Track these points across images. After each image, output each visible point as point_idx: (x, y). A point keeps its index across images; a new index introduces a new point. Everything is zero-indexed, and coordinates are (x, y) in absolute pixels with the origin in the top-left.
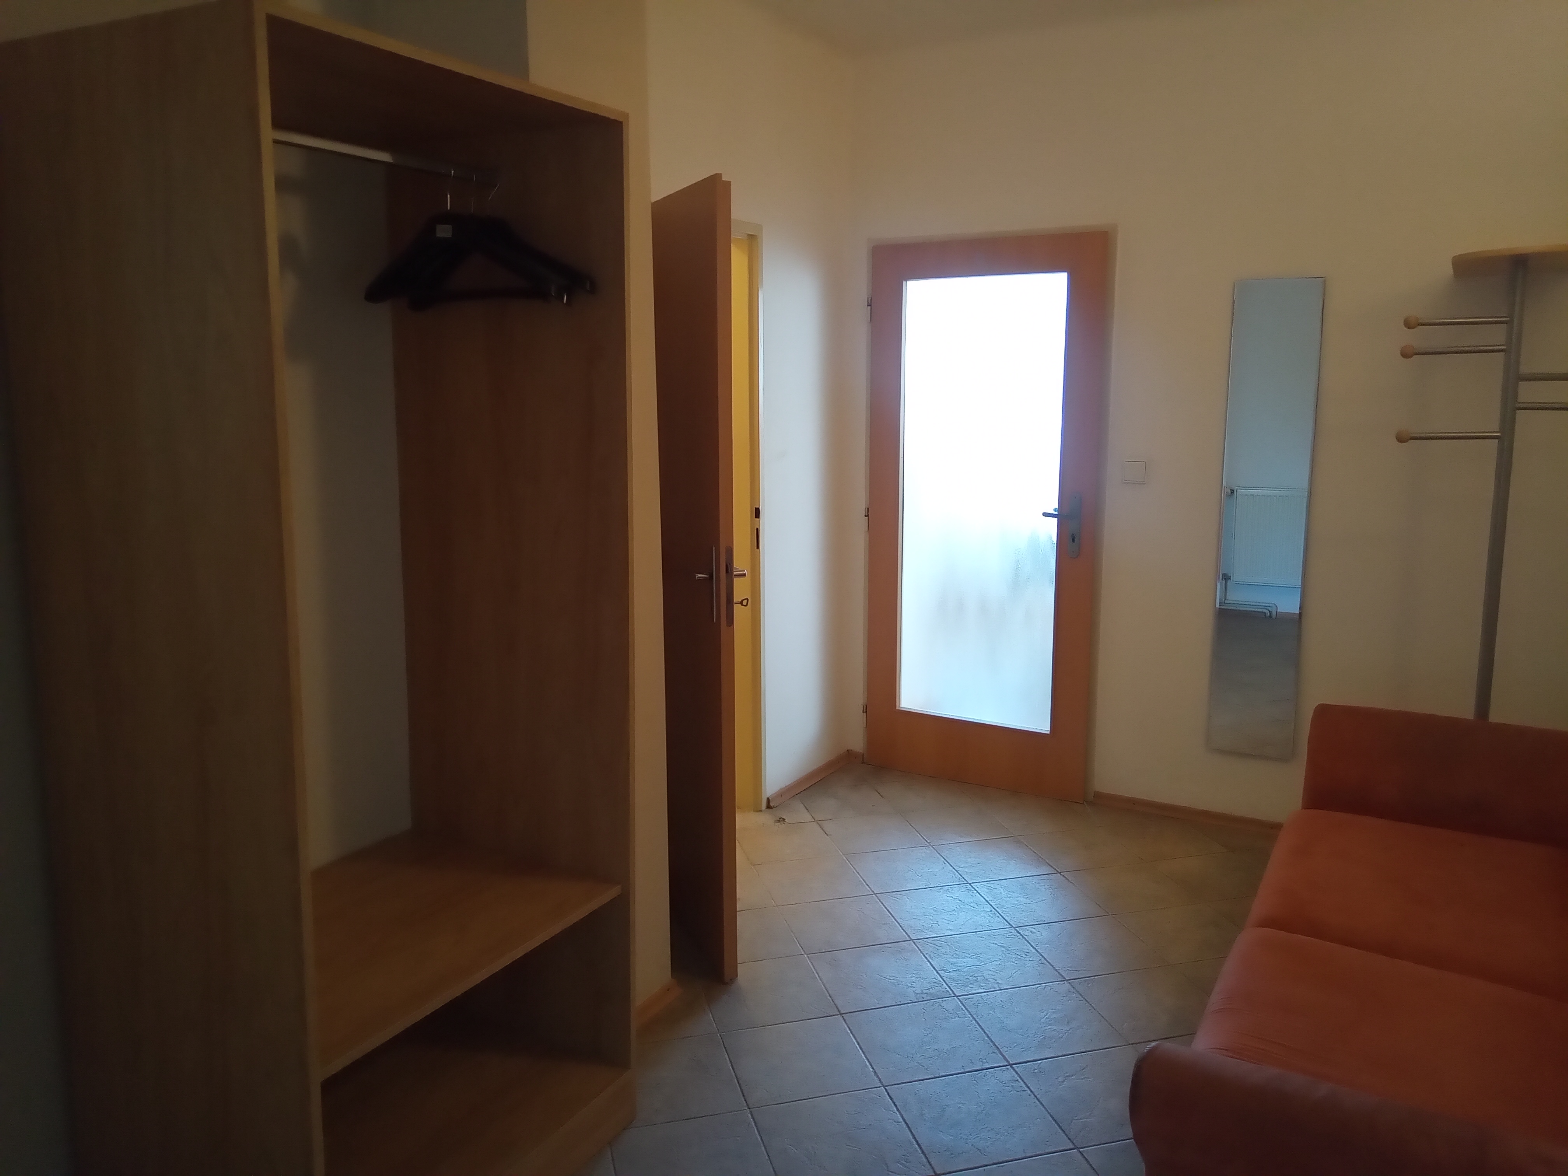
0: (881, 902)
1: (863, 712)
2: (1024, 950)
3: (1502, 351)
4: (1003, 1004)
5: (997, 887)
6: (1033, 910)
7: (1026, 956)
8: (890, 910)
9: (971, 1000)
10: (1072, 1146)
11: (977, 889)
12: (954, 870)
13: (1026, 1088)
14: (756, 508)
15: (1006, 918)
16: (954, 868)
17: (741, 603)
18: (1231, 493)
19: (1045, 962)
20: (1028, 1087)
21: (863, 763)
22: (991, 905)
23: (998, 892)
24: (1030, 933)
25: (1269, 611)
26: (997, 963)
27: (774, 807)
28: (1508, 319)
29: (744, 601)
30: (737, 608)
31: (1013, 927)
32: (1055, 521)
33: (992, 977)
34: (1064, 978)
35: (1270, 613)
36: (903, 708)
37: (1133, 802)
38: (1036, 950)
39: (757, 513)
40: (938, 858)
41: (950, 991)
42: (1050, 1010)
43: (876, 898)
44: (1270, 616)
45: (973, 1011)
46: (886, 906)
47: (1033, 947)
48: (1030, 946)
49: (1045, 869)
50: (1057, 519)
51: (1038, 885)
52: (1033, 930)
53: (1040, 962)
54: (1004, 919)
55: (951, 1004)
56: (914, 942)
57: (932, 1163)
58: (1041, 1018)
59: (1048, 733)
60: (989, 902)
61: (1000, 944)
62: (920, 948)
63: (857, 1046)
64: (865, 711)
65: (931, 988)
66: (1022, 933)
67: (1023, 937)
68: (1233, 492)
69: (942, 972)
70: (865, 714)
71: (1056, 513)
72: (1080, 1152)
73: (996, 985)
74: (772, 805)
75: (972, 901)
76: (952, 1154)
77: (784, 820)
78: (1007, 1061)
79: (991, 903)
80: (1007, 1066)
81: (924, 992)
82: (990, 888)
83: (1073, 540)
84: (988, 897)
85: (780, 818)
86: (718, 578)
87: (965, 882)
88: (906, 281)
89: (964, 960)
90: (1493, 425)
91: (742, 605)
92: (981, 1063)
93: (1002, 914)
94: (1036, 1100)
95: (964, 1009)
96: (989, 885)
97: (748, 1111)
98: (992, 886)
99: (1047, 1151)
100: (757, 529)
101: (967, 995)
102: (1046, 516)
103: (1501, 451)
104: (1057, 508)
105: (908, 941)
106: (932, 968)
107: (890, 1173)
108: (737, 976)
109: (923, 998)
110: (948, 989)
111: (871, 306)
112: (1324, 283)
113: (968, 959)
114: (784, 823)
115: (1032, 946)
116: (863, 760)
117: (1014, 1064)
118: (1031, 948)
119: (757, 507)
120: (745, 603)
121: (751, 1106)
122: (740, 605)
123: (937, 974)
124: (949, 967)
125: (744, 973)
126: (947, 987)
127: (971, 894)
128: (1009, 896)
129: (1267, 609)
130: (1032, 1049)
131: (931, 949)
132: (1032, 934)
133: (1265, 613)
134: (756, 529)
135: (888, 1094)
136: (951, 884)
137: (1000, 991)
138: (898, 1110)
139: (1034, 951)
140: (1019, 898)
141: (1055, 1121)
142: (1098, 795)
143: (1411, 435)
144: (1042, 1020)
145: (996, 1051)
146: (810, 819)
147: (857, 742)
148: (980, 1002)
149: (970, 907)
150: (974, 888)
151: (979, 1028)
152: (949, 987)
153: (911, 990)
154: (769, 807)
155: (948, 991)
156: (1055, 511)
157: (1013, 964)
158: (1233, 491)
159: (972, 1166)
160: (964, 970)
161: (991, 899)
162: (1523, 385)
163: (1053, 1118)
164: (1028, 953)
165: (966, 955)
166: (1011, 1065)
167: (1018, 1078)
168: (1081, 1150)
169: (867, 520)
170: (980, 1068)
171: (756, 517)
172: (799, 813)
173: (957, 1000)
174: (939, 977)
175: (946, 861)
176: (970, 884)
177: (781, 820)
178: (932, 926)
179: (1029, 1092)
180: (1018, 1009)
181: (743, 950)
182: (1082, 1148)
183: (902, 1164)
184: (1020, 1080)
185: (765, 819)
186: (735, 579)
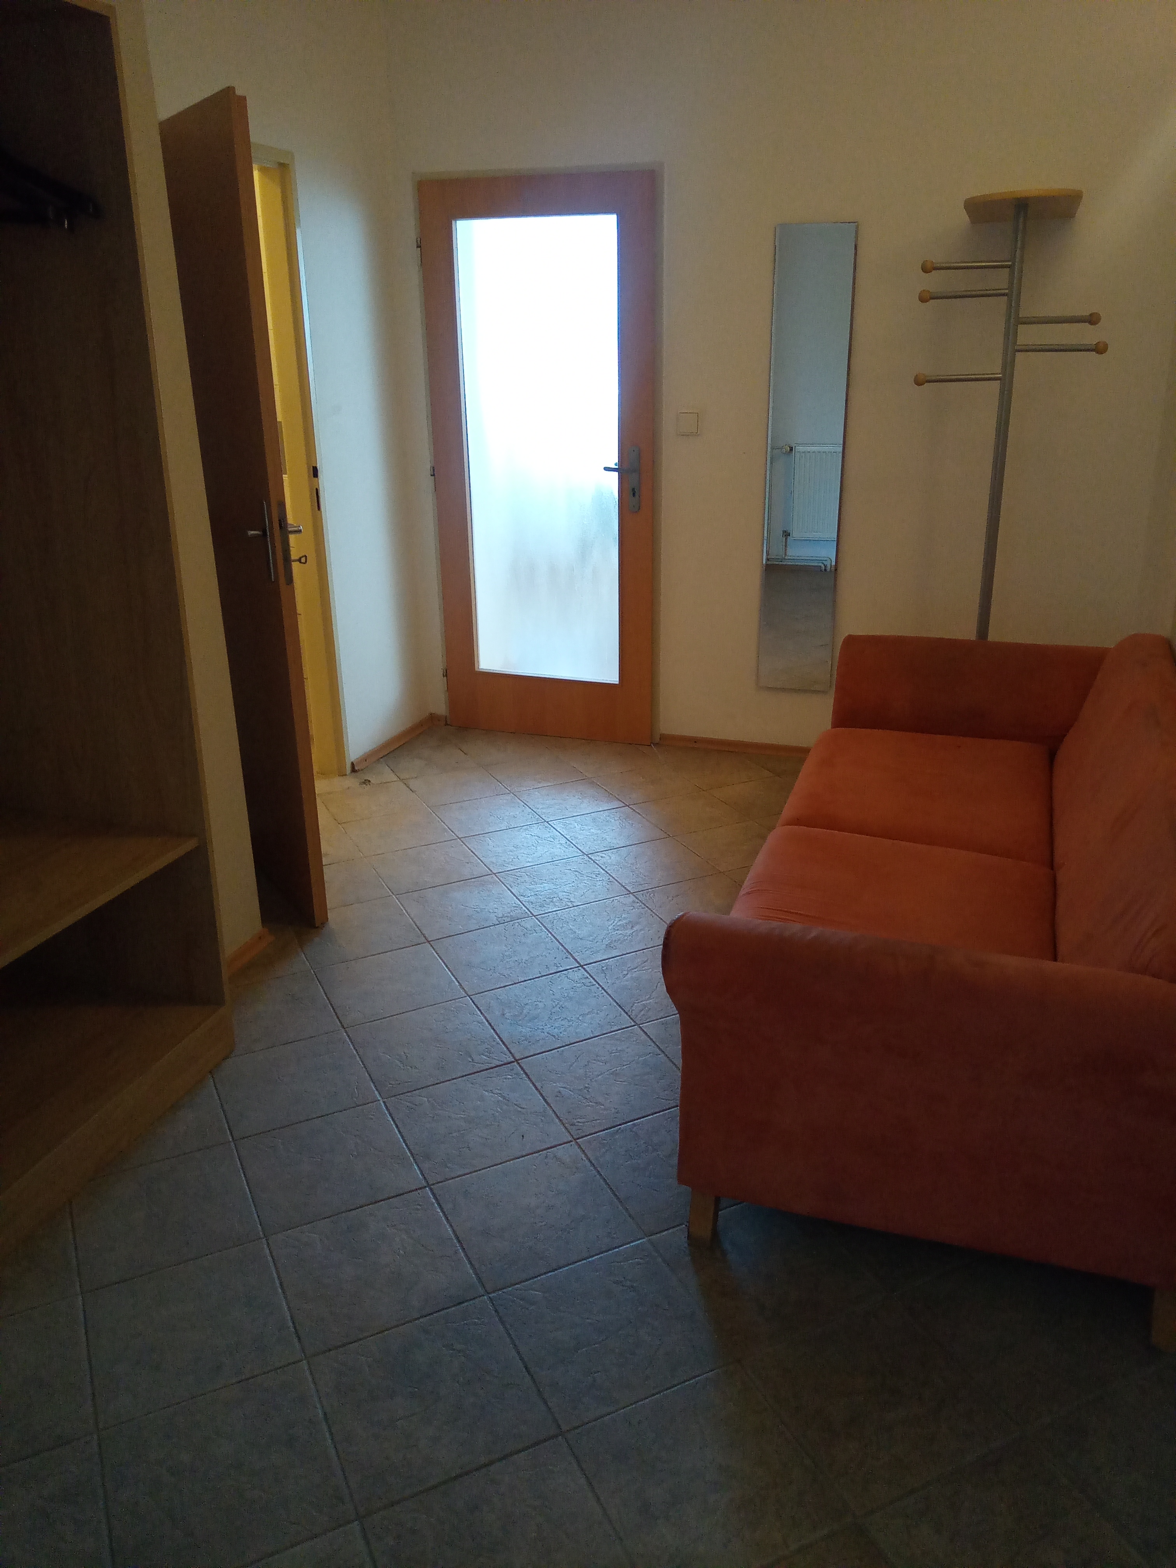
0: (465, 844)
1: (444, 676)
2: (594, 872)
3: (1004, 295)
4: (575, 918)
5: (572, 822)
6: (603, 839)
7: (596, 877)
8: (474, 851)
9: (548, 917)
10: (633, 1024)
11: (554, 826)
12: (533, 812)
13: (595, 983)
14: (313, 467)
15: (579, 848)
16: (532, 810)
17: (299, 560)
18: (790, 450)
19: (613, 880)
20: (597, 982)
21: (446, 724)
22: (566, 838)
23: (572, 826)
24: (601, 858)
25: (824, 565)
26: (570, 885)
27: (359, 771)
28: (1010, 263)
29: (302, 559)
30: (295, 566)
31: (585, 854)
32: (615, 475)
33: (567, 897)
34: (629, 891)
35: (825, 567)
36: (482, 669)
37: (695, 740)
38: (606, 871)
39: (315, 472)
40: (518, 803)
41: (528, 912)
42: (616, 919)
43: (460, 841)
44: (825, 570)
45: (549, 926)
46: (470, 847)
47: (603, 870)
48: (600, 868)
49: (616, 804)
50: (617, 473)
51: (608, 818)
52: (603, 855)
53: (609, 881)
54: (577, 848)
55: (529, 923)
56: (496, 876)
57: (512, 1051)
58: (609, 926)
59: (618, 683)
60: (565, 835)
61: (574, 870)
62: (502, 880)
63: (446, 968)
64: (446, 674)
65: (511, 911)
66: (593, 859)
67: (594, 862)
68: (792, 450)
69: (522, 897)
70: (445, 678)
71: (617, 467)
72: (640, 1027)
73: (569, 904)
74: (356, 768)
75: (549, 836)
76: (529, 1042)
77: (369, 781)
78: (578, 962)
79: (566, 836)
80: (578, 967)
81: (505, 915)
82: (566, 824)
83: (634, 495)
84: (563, 832)
85: (365, 780)
86: (272, 535)
87: (543, 821)
88: (456, 220)
89: (542, 886)
90: (996, 369)
91: (301, 562)
92: (556, 967)
93: (576, 845)
94: (603, 991)
95: (541, 925)
96: (564, 821)
97: (343, 1030)
98: (567, 822)
99: (612, 1030)
100: (317, 489)
101: (544, 914)
102: (607, 470)
103: (1002, 392)
104: (617, 462)
105: (490, 875)
106: (512, 895)
107: (475, 1064)
108: (328, 920)
109: (504, 920)
110: (527, 911)
111: (420, 247)
112: (857, 227)
113: (545, 885)
114: (370, 785)
115: (602, 868)
116: (446, 721)
117: (585, 965)
118: (601, 870)
119: (314, 465)
120: (303, 560)
121: (345, 1026)
122: (298, 562)
123: (516, 900)
124: (529, 893)
125: (333, 916)
126: (526, 909)
127: (549, 830)
128: (582, 829)
129: (823, 563)
130: (601, 951)
131: (512, 879)
132: (602, 859)
133: (820, 566)
134: (315, 489)
135: (473, 1002)
136: (531, 823)
137: (573, 908)
138: (482, 1013)
139: (603, 872)
140: (592, 830)
141: (619, 1006)
142: (663, 737)
143: (928, 378)
144: (610, 928)
145: (569, 956)
146: (396, 779)
147: (440, 707)
148: (556, 918)
149: (547, 841)
150: (551, 825)
151: (554, 939)
152: (528, 909)
153: (492, 915)
154: (354, 770)
155: (526, 913)
156: (616, 465)
157: (585, 884)
158: (792, 448)
159: (547, 1049)
160: (542, 894)
161: (566, 832)
162: (1021, 328)
163: (617, 1003)
164: (599, 874)
165: (543, 881)
166: (582, 966)
167: (588, 976)
168: (641, 1026)
169: (434, 480)
170: (555, 971)
171: (314, 477)
172: (386, 774)
173: (535, 919)
174: (518, 902)
175: (525, 804)
176: (547, 822)
177: (366, 782)
178: (512, 860)
179: (597, 985)
180: (589, 920)
181: (332, 898)
182: (641, 1024)
183: (485, 1056)
184: (589, 977)
185: (350, 782)
186: (290, 536)
